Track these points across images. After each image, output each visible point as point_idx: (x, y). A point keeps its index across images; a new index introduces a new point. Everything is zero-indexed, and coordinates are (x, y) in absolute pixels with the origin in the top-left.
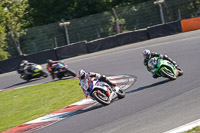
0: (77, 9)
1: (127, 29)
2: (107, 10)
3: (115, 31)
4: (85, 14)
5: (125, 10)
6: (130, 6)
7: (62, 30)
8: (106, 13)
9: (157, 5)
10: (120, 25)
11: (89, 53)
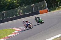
0: (8, 8)
1: (23, 13)
2: (17, 8)
3: (19, 14)
4: (10, 9)
5: (22, 8)
6: (24, 7)
7: (3, 14)
8: (16, 9)
9: (32, 6)
10: (21, 12)
11: (11, 20)
